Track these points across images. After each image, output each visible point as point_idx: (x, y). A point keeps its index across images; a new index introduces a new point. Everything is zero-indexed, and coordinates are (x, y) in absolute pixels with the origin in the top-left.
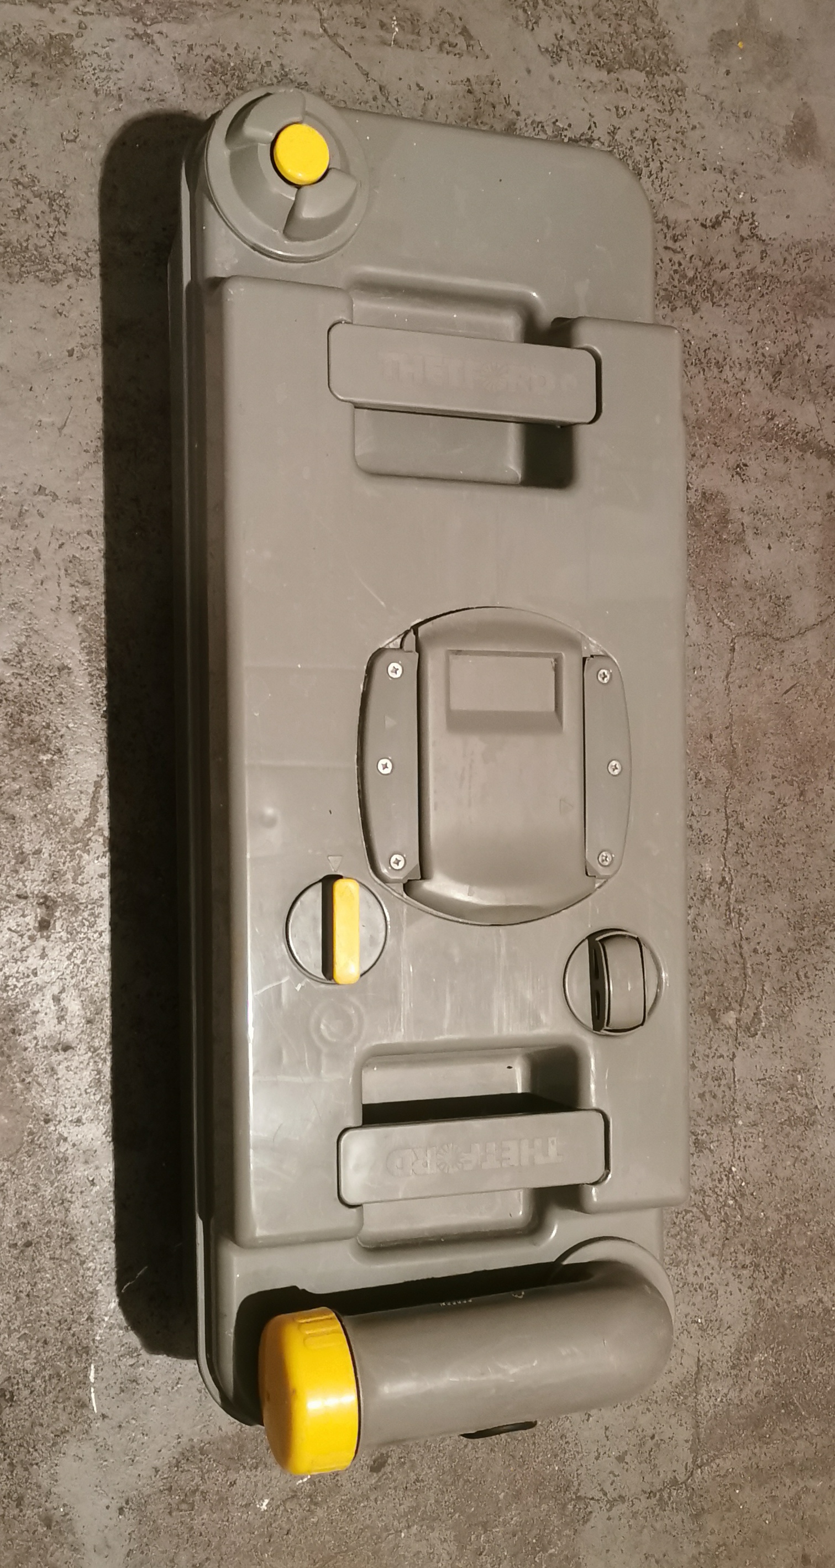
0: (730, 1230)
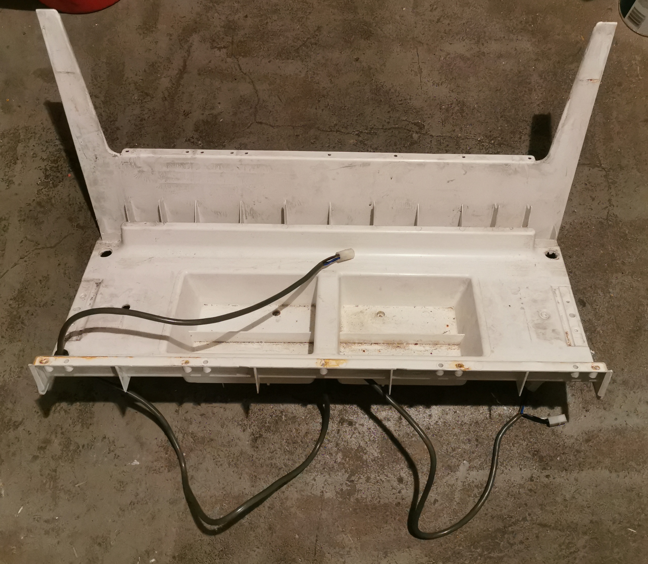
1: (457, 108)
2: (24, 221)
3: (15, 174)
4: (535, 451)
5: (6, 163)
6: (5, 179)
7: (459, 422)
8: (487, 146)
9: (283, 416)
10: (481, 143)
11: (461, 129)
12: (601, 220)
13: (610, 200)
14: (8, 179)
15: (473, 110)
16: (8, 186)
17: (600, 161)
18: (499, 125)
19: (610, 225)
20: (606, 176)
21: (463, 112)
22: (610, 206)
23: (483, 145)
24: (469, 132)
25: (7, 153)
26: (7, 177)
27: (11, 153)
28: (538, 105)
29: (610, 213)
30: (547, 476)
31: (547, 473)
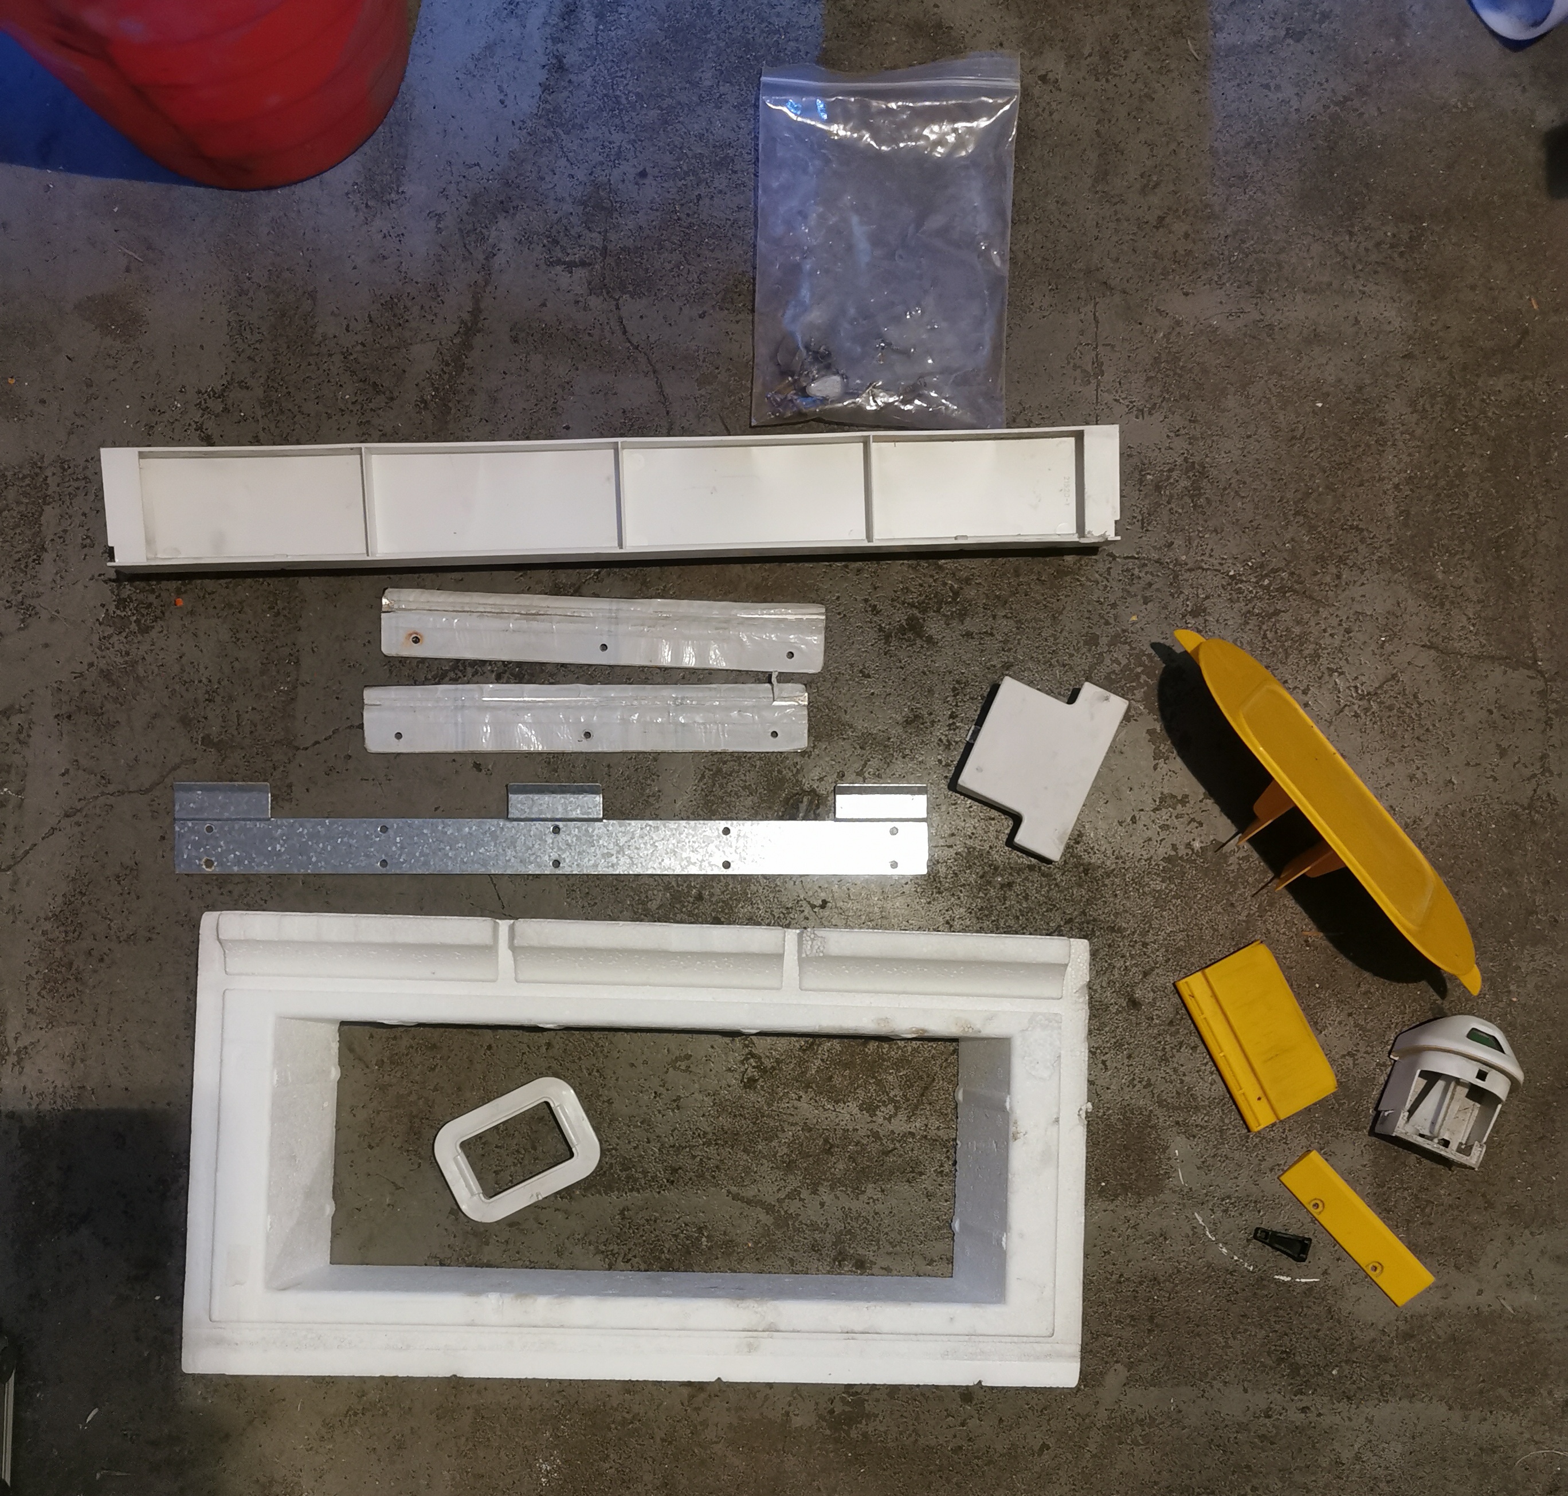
0: (1297, 587)
1: (1184, 483)
2: (69, 717)
3: (41, 589)
4: (1283, 1352)
5: (17, 556)
6: (14, 603)
7: (1114, 1277)
8: (1251, 592)
9: (704, 1239)
10: (1236, 584)
11: (1190, 540)
12: (1515, 807)
13: (1543, 757)
14: (22, 603)
15: (1225, 489)
16: (23, 621)
17: (1534, 651)
18: (1288, 536)
19: (1534, 823)
20: (1543, 694)
21: (1200, 495)
22: (1542, 774)
23: (1240, 591)
24: (1208, 552)
25: (18, 531)
26: (20, 596)
27: (28, 532)
28: (1396, 487)
29: (1539, 792)
30: (1304, 1410)
31: (1306, 1401)
